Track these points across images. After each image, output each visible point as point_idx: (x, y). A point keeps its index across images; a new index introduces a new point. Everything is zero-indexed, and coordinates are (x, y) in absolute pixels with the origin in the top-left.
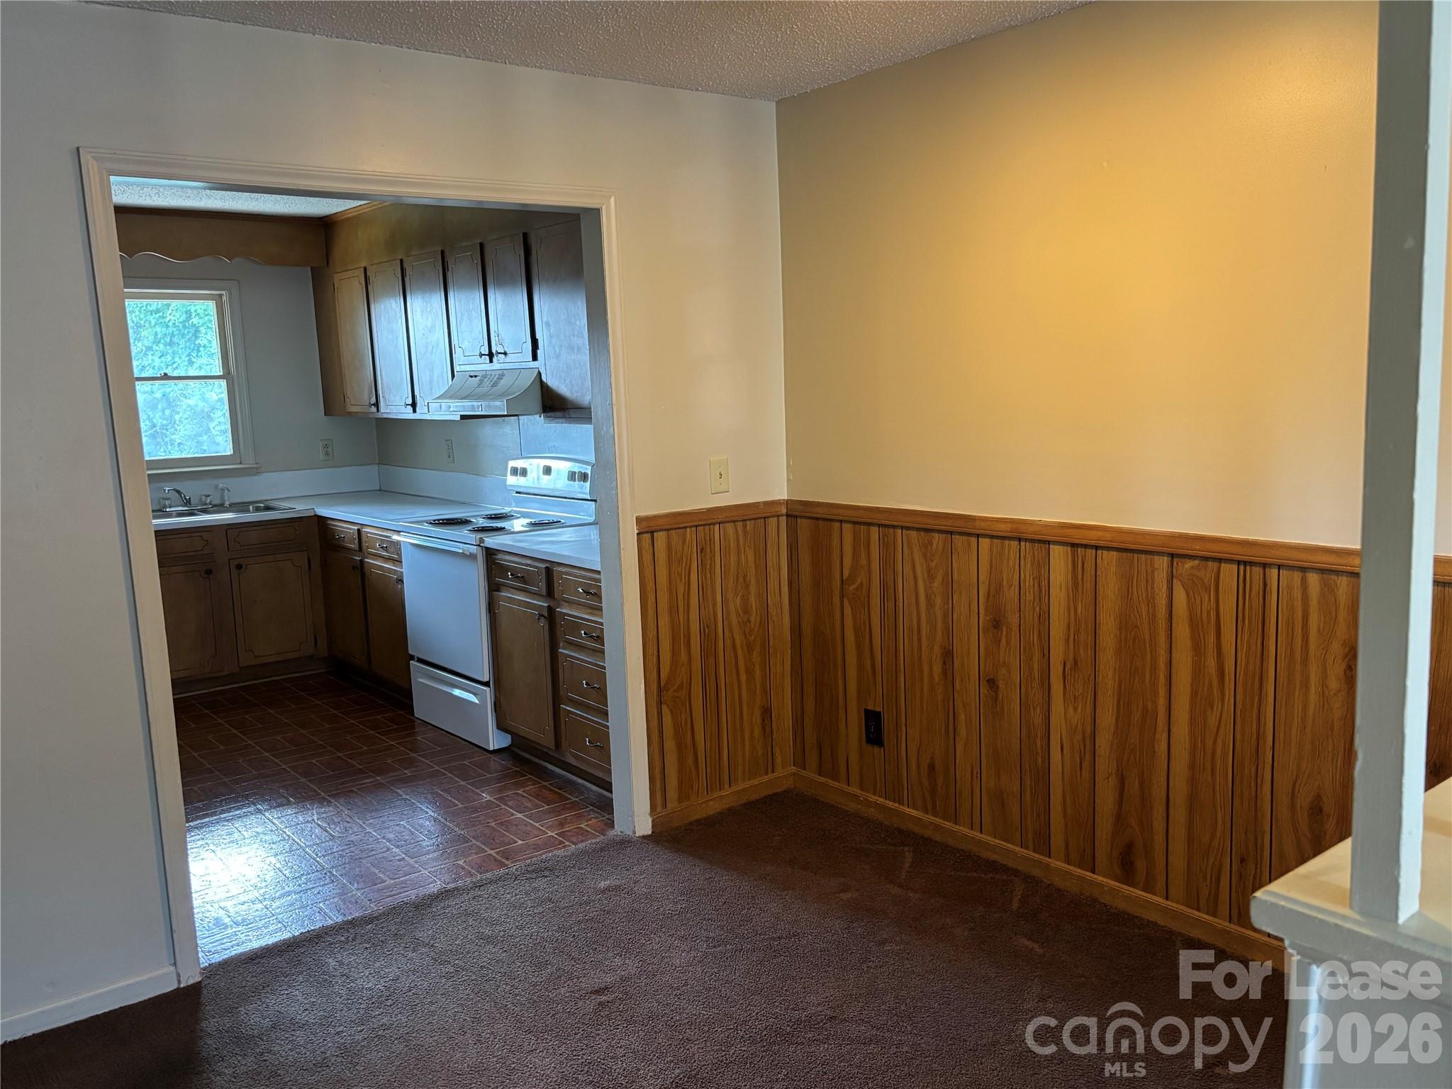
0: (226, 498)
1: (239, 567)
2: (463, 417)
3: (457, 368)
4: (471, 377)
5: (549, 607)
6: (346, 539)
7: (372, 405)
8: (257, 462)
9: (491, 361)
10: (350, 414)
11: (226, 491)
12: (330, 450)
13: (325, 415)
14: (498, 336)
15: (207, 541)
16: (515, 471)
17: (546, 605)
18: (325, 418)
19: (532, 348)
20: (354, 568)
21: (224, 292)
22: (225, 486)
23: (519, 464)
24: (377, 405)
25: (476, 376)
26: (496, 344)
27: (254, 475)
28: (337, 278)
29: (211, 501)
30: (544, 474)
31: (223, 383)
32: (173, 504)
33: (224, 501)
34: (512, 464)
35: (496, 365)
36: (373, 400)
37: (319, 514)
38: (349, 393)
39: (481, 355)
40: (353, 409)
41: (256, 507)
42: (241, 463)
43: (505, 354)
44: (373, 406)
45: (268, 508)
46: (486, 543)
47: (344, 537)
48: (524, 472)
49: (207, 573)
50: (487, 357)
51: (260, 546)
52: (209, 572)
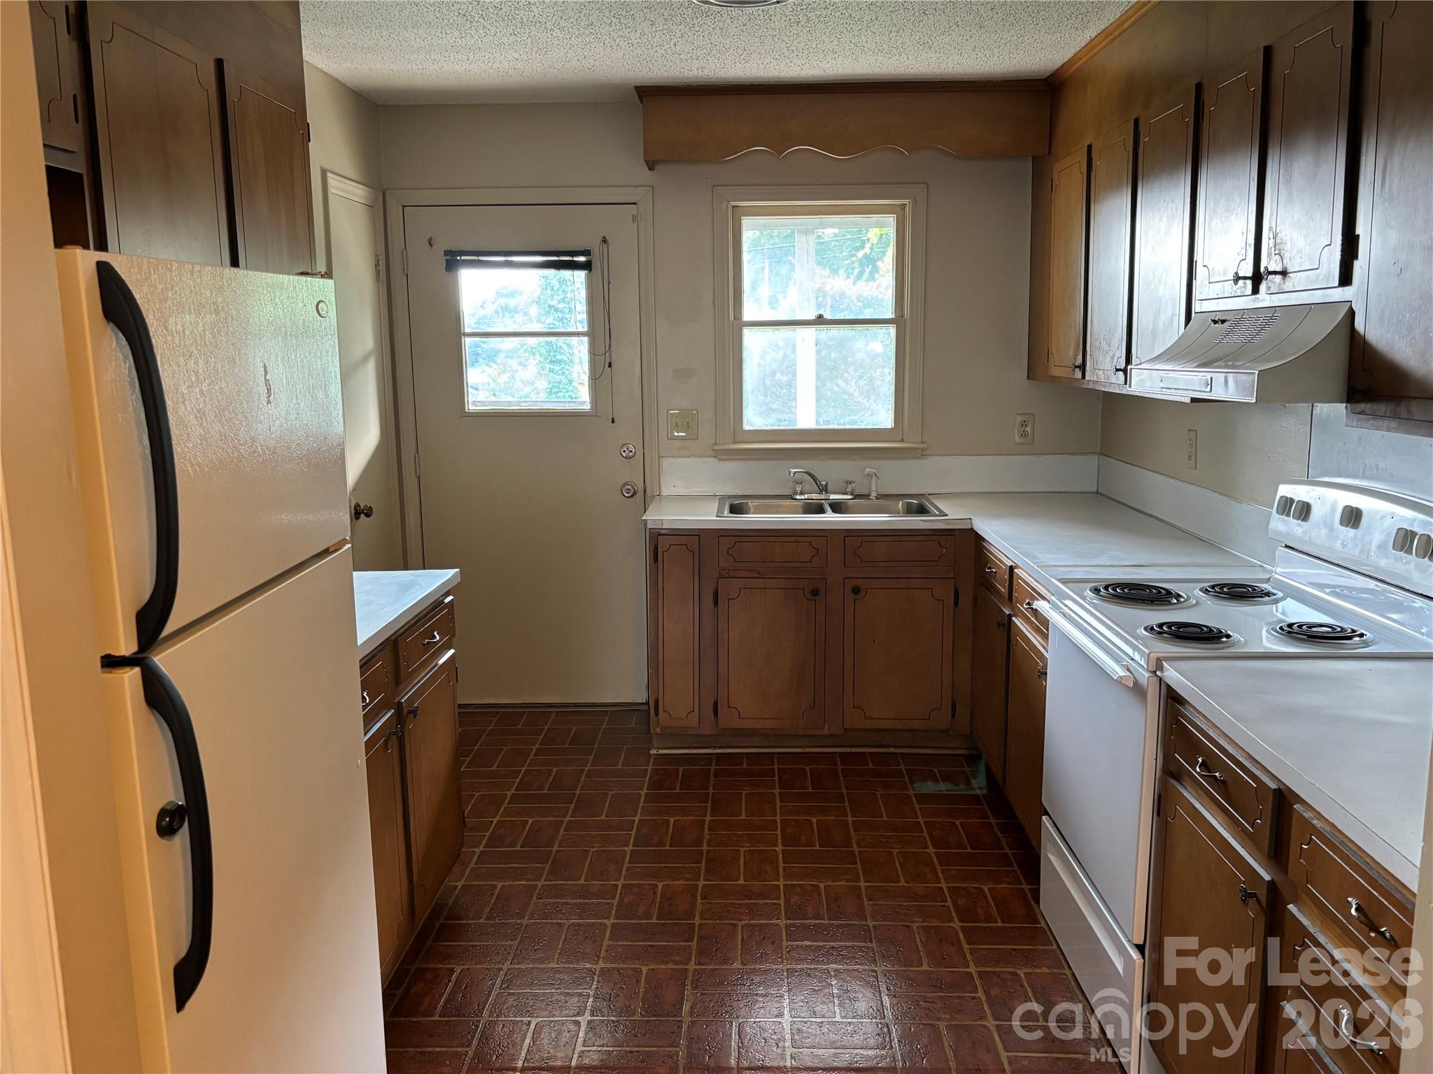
0: (874, 488)
1: (856, 590)
2: (1194, 400)
3: (1197, 307)
4: (1215, 322)
5: (1272, 884)
6: (998, 576)
7: (1076, 367)
8: (924, 440)
9: (1255, 291)
10: (1053, 379)
11: (874, 478)
12: (1029, 429)
13: (1028, 378)
14: (1275, 238)
15: (817, 549)
16: (1286, 506)
17: (1267, 877)
18: (1027, 380)
19: (1342, 256)
20: (999, 625)
21: (906, 201)
22: (874, 471)
23: (1299, 492)
24: (1083, 367)
25: (1223, 321)
26: (1269, 255)
27: (920, 458)
28: (1057, 167)
29: (853, 490)
30: (1341, 523)
31: (892, 330)
32: (804, 491)
33: (870, 491)
34: (1285, 490)
35: (1265, 299)
36: (1079, 361)
37: (975, 528)
38: (1054, 349)
39: (1237, 278)
40: (1057, 372)
41: (908, 503)
42: (902, 440)
43: (1284, 273)
44: (1077, 370)
45: (922, 510)
46: (1166, 674)
47: (995, 572)
48: (1304, 511)
49: (813, 595)
50: (1249, 283)
51: (887, 564)
52: (815, 593)
